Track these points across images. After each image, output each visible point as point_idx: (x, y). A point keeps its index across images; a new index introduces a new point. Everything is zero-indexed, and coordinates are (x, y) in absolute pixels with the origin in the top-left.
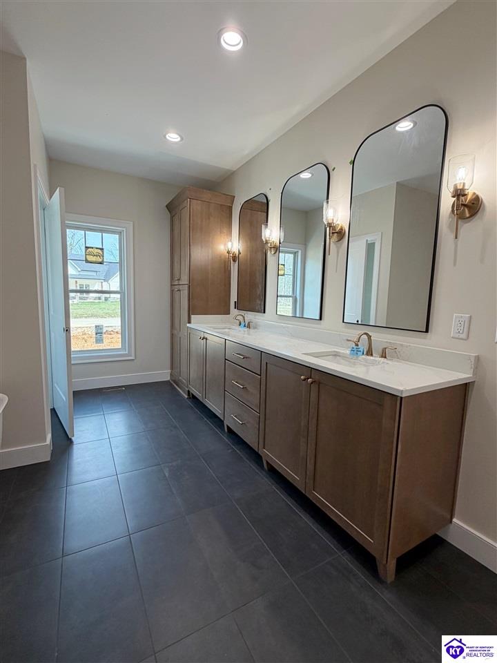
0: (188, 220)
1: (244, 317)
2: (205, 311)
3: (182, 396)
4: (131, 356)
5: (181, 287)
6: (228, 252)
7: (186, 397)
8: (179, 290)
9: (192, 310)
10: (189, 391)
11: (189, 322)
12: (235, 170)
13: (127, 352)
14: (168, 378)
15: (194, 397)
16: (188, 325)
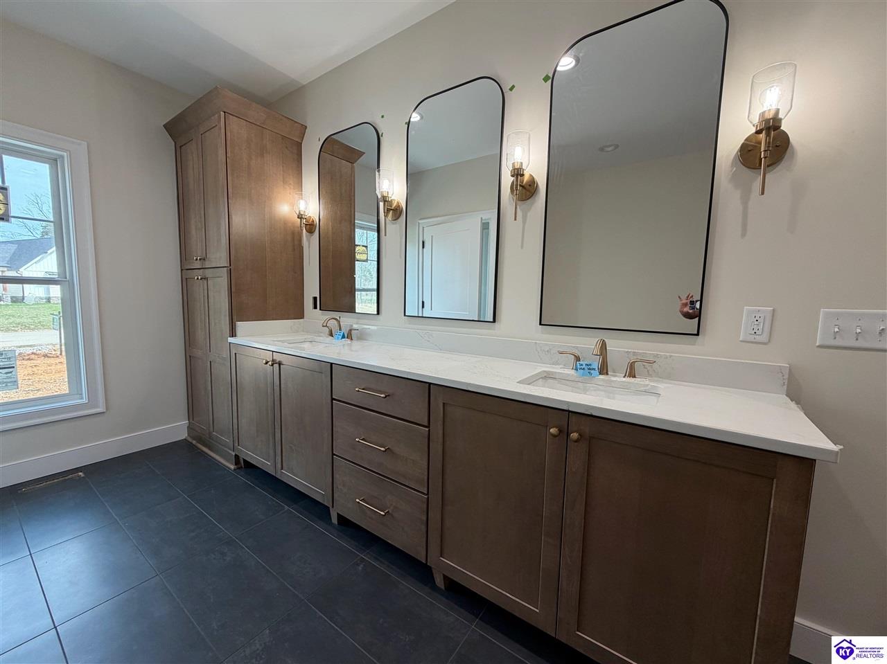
0: (221, 152)
1: (339, 322)
2: (262, 314)
3: (225, 468)
4: (97, 407)
5: (208, 273)
6: (300, 217)
7: (232, 467)
8: (205, 278)
9: (238, 313)
10: (237, 457)
11: (233, 334)
12: (305, 84)
13: (85, 400)
14: (183, 435)
15: (249, 466)
16: (231, 340)
